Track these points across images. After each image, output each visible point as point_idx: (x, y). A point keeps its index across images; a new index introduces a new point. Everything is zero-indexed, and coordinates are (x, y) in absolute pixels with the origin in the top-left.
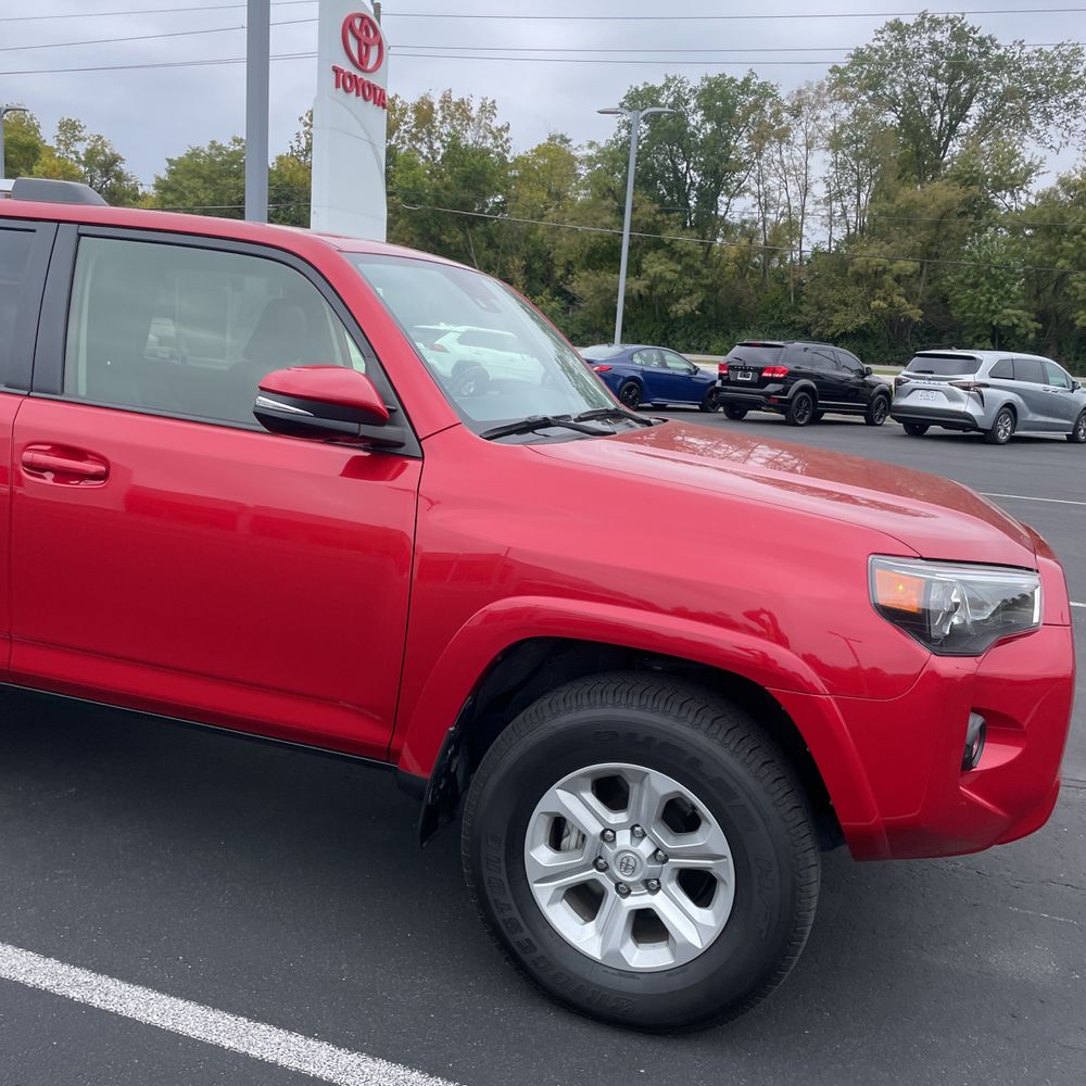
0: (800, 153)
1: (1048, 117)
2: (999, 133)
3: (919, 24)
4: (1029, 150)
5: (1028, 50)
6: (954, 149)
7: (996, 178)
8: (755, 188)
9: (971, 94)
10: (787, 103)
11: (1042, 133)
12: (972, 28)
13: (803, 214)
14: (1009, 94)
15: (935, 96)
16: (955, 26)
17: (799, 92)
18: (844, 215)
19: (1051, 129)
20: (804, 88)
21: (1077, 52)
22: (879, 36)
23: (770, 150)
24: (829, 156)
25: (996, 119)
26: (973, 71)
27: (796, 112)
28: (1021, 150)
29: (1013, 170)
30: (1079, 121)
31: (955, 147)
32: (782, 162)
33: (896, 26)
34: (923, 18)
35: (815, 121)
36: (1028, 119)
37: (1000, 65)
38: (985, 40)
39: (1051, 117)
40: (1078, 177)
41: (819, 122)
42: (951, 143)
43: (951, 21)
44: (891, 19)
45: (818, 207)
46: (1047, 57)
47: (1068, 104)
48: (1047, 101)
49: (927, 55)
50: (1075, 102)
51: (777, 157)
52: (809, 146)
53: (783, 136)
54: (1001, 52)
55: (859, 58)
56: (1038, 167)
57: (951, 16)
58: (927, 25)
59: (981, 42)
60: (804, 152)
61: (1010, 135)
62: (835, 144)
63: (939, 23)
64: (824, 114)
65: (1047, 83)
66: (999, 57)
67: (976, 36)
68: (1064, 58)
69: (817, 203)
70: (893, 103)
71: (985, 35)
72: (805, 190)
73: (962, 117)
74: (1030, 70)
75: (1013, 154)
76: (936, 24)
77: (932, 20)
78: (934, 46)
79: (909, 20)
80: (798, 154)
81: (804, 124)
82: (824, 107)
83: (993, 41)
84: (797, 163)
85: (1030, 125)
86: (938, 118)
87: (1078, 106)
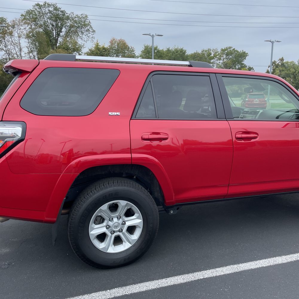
0: (17, 39)
1: (82, 33)
2: (71, 37)
3: (45, 5)
4: (80, 42)
5: (74, 15)
6: (60, 40)
7: (74, 49)
8: (5, 49)
9: (62, 25)
10: (10, 24)
11: (82, 37)
12: (59, 8)
13: (21, 57)
14: (71, 26)
15: (53, 25)
16: (54, 6)
17: (13, 21)
18: (34, 57)
19: (84, 36)
20: (15, 20)
21: (86, 16)
22: (34, 7)
23: (7, 38)
24: (26, 40)
25: (70, 33)
26: (62, 19)
27: (13, 27)
28: (78, 41)
29: (77, 47)
30: (90, 34)
31: (60, 39)
32: (12, 41)
33: (38, 5)
34: (46, 3)
35: (20, 29)
36: (78, 33)
37: (68, 18)
38: (63, 11)
39: (83, 33)
40: (94, 49)
41: (21, 30)
42: (59, 38)
43: (53, 5)
44: (36, 3)
45: (26, 55)
46: (79, 17)
47: (87, 30)
48: (82, 29)
49: (49, 14)
50: (88, 30)
51: (10, 40)
52: (19, 37)
53: (11, 34)
54: (68, 15)
55: (29, 12)
56: (83, 46)
57: (53, 4)
58: (47, 5)
59: (62, 12)
60: (18, 39)
61: (74, 37)
62: (28, 37)
63: (50, 5)
64: (22, 28)
65: (81, 24)
66: (67, 16)
67: (61, 10)
68: (84, 18)
69: (25, 54)
70: (41, 26)
71: (63, 10)
72: (21, 50)
73: (61, 31)
74: (76, 20)
75: (76, 42)
76: (49, 5)
77: (48, 4)
78: (50, 12)
79: (42, 4)
80: (16, 39)
81: (16, 30)
82: (21, 26)
83: (65, 12)
84: (16, 42)
85: (78, 35)
86: (55, 31)
87: (89, 31)
